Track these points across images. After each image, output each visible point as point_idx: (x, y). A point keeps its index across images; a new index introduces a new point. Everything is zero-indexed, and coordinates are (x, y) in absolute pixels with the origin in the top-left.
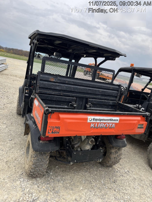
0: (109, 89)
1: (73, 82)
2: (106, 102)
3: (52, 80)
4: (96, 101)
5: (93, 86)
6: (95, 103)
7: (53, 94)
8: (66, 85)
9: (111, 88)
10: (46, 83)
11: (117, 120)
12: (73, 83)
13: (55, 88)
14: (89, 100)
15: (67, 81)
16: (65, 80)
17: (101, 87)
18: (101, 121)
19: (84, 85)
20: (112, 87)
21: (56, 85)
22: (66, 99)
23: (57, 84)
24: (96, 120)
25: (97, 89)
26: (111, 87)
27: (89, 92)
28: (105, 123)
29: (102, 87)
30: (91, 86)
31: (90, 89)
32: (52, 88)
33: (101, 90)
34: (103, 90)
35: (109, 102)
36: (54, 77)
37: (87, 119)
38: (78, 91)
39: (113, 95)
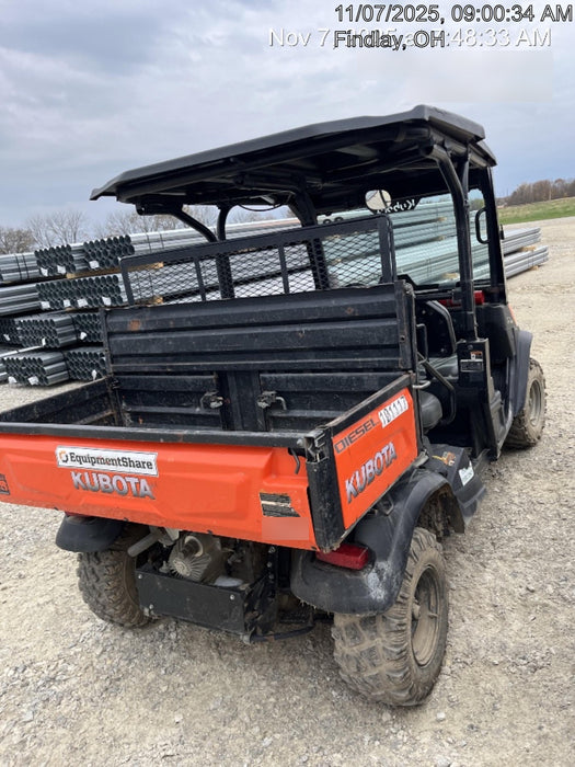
0: (341, 315)
1: (189, 319)
2: (340, 378)
3: (137, 327)
4: (293, 379)
5: (262, 320)
6: (291, 387)
7: (146, 370)
8: (174, 335)
9: (349, 312)
10: (125, 338)
11: (149, 465)
12: (189, 324)
13: (147, 351)
14: (264, 379)
15: (171, 319)
16: (164, 320)
17: (295, 318)
18: (97, 466)
19: (226, 321)
20: (353, 306)
21: (148, 340)
22: (185, 383)
23: (150, 336)
24: (80, 459)
25: (286, 329)
26: (346, 307)
27: (257, 345)
28: (111, 474)
29: (305, 316)
30: (253, 320)
31: (257, 335)
32: (140, 352)
33: (304, 328)
34: (309, 328)
35: (358, 379)
36: (139, 317)
37: (52, 456)
38: (214, 350)
39: (375, 342)
